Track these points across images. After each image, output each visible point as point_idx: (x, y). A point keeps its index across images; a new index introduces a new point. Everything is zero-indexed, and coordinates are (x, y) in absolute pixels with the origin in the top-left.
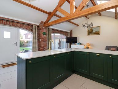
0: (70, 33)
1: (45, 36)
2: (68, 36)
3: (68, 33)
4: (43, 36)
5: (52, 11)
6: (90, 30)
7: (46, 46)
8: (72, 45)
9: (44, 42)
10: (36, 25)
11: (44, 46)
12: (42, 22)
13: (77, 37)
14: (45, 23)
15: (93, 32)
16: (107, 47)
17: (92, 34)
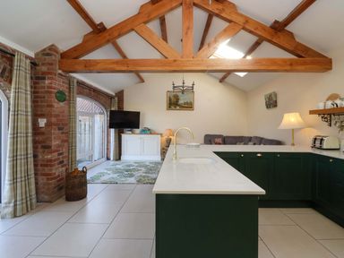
0: (116, 99)
1: (62, 104)
2: (113, 109)
3: (111, 97)
4: (56, 105)
5: (108, 25)
6: (172, 98)
7: (66, 144)
8: (123, 135)
9: (59, 129)
10: (27, 57)
11: (59, 146)
12: (52, 48)
13: (139, 113)
14: (64, 55)
15: (181, 102)
16: (207, 136)
17: (178, 108)
